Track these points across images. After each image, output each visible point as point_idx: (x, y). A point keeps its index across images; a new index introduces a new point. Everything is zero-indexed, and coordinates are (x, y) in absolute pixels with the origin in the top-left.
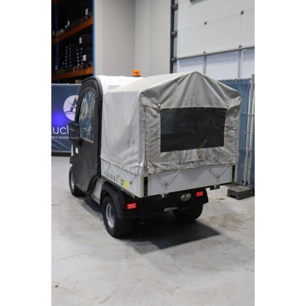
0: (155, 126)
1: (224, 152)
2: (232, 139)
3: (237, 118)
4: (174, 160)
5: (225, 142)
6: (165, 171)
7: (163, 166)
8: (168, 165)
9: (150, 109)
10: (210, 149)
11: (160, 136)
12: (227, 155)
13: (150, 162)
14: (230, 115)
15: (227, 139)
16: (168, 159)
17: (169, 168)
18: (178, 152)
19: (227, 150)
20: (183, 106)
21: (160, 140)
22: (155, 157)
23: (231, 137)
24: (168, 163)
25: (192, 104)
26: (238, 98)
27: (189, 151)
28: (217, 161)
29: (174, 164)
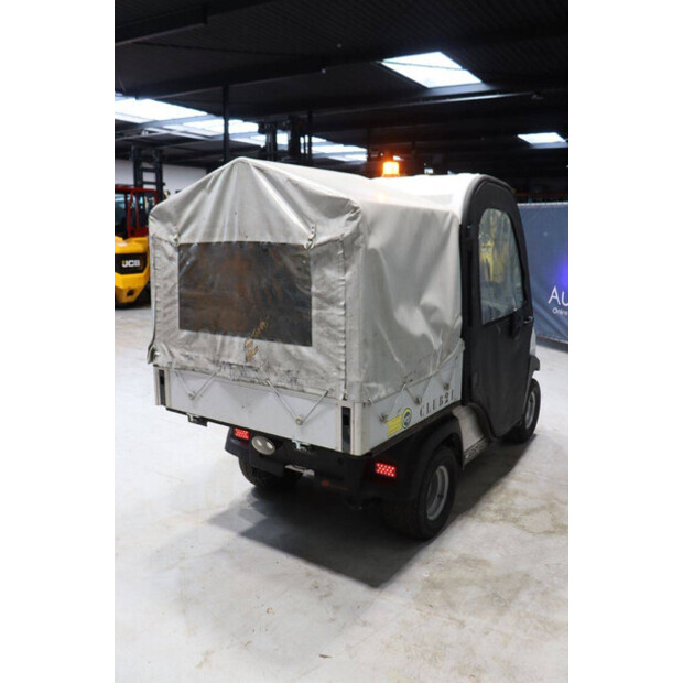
0: (170, 277)
1: (311, 362)
2: (334, 332)
3: (349, 274)
4: (204, 350)
5: (315, 337)
6: (185, 368)
7: (182, 358)
8: (191, 359)
9: (163, 243)
10: (276, 347)
11: (177, 297)
12: (320, 372)
13: (165, 342)
14: (325, 265)
15: (321, 330)
16: (193, 346)
17: (191, 364)
18: (209, 336)
19: (320, 360)
20: (216, 240)
21: (177, 305)
22: (172, 335)
23: (333, 326)
24: (193, 354)
25: (231, 233)
26: (347, 216)
27: (228, 338)
28: (294, 380)
29: (203, 360)
